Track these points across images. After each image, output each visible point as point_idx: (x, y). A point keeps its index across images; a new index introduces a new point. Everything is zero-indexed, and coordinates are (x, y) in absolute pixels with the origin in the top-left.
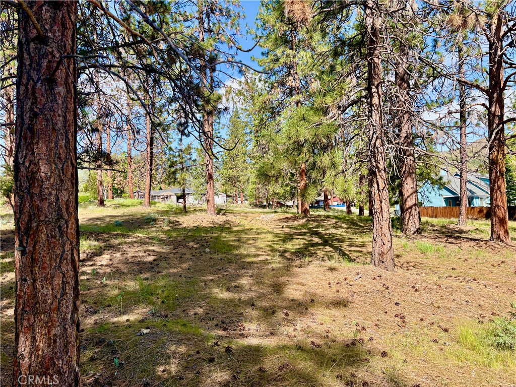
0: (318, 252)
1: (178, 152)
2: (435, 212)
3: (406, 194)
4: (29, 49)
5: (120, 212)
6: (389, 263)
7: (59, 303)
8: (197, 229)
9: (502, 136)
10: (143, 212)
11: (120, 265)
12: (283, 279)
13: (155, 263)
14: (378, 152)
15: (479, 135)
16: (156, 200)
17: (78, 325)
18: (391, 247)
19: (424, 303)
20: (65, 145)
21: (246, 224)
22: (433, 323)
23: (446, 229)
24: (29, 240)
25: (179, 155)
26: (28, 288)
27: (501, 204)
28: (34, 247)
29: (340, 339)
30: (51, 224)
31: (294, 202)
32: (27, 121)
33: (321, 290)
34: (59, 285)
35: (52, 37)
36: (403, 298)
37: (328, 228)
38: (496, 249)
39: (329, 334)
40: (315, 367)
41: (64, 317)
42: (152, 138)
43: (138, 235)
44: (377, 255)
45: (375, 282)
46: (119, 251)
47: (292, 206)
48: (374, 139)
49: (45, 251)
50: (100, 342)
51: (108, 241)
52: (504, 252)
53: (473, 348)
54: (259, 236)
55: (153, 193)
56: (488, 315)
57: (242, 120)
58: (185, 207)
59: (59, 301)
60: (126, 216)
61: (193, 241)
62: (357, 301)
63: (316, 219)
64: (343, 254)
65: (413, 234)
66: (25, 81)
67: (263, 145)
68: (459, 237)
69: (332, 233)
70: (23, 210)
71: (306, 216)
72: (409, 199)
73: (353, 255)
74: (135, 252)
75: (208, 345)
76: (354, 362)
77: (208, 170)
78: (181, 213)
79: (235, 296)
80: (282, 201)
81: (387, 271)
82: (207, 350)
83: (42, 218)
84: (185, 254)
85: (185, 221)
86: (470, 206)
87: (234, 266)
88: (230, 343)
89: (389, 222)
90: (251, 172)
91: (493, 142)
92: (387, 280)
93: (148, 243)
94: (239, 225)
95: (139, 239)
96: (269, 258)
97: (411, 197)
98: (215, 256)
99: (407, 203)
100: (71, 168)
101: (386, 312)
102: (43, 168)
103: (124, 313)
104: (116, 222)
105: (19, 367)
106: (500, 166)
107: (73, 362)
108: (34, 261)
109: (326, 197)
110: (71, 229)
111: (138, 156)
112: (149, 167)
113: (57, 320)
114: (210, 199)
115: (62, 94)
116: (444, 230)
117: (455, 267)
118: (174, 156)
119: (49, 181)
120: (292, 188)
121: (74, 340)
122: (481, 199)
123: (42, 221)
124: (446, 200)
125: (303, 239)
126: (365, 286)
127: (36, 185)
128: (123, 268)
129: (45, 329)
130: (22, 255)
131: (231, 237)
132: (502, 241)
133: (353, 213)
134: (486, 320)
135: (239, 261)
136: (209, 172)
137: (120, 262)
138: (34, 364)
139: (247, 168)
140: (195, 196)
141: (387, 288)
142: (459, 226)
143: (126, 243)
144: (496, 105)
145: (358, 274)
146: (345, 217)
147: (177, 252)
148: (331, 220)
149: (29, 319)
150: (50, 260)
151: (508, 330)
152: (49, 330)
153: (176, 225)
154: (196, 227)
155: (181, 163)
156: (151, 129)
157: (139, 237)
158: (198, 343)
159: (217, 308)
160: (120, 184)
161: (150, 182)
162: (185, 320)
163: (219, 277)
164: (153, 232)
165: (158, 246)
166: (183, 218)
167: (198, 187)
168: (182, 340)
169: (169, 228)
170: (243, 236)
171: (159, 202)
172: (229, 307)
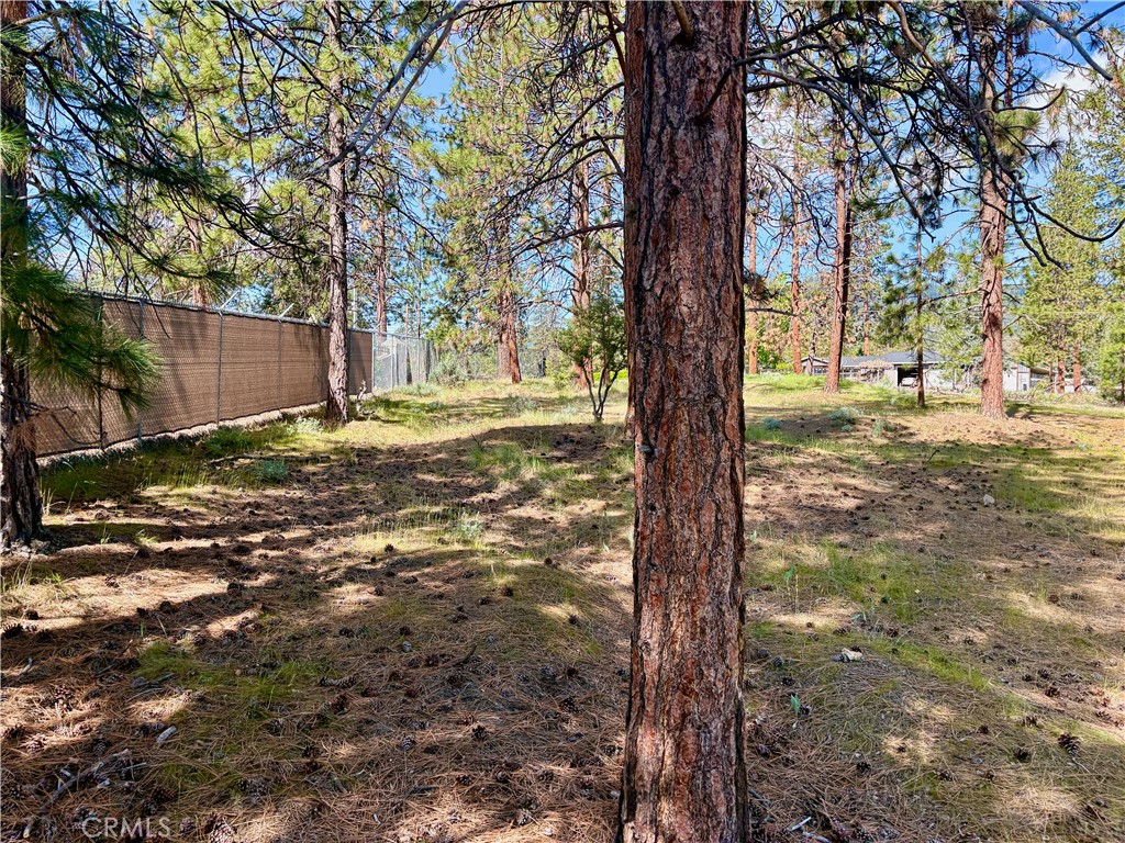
1: (912, 265)
4: (665, 63)
5: (774, 400)
7: (711, 560)
8: (955, 447)
10: (824, 402)
11: (784, 511)
13: (861, 513)
16: (851, 378)
17: (742, 610)
20: (724, 249)
21: (1096, 444)
24: (660, 434)
25: (915, 273)
26: (657, 523)
28: (668, 447)
30: (697, 405)
32: (659, 207)
34: (710, 524)
35: (706, 30)
41: (719, 588)
42: (848, 238)
43: (818, 450)
46: (779, 480)
49: (686, 456)
51: (755, 457)
55: (844, 365)
57: (1089, 173)
58: (921, 394)
59: (710, 555)
60: (787, 409)
61: (947, 475)
66: (656, 128)
70: (649, 377)
74: (815, 485)
75: (1009, 720)
77: (989, 305)
78: (913, 407)
79: (1073, 618)
82: (1009, 731)
83: (682, 393)
84: (931, 503)
85: (924, 428)
87: (1065, 545)
88: (1069, 726)
90: (1111, 310)
93: (841, 470)
94: (1072, 446)
95: (819, 458)
98: (1010, 516)
100: (733, 295)
102: (687, 297)
103: (803, 610)
104: (769, 420)
105: (642, 665)
107: (733, 679)
108: (667, 473)
110: (731, 418)
111: (811, 280)
112: (839, 303)
113: (707, 591)
114: (991, 377)
115: (722, 146)
118: (901, 277)
119: (696, 321)
121: (736, 637)
123: (682, 399)
127: (673, 330)
128: (790, 516)
129: (686, 604)
130: (647, 461)
131: (1053, 475)
135: (1082, 536)
136: (991, 309)
137: (784, 503)
138: (668, 667)
139: (1097, 299)
140: (944, 371)
143: (793, 465)
147: (910, 496)
149: (659, 581)
150: (696, 475)
152: (692, 607)
153: (901, 435)
154: (953, 442)
155: (917, 291)
156: (848, 218)
157: (819, 454)
158: (982, 708)
159: (1024, 638)
160: (775, 342)
161: (842, 338)
162: (943, 650)
163: (1024, 566)
164: (849, 446)
165: (865, 477)
166: (918, 421)
167: (956, 349)
168: (942, 692)
169: (885, 441)
170: (1088, 473)
171: (858, 383)
172: (1058, 642)
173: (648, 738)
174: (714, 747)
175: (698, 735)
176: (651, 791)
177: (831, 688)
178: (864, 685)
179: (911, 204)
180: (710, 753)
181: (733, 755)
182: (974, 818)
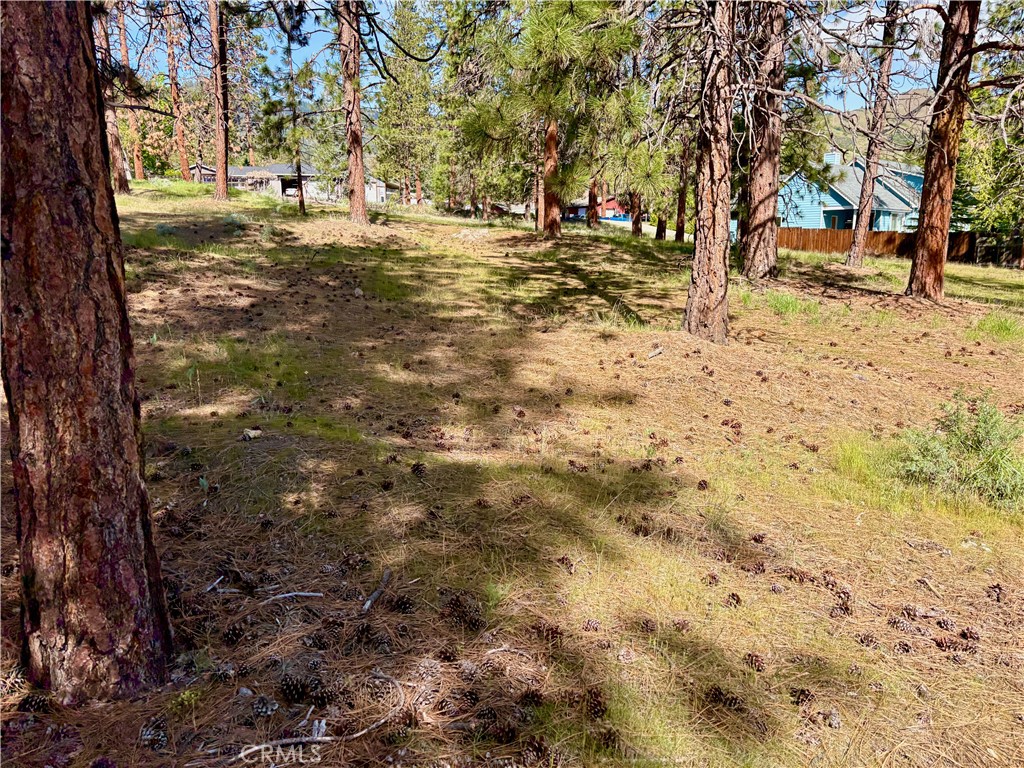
0: (578, 305)
1: (285, 79)
2: (802, 239)
3: (758, 196)
5: (165, 206)
6: (716, 328)
7: (95, 360)
8: (332, 249)
9: (963, 81)
10: (215, 209)
11: (182, 313)
12: (513, 352)
13: (254, 310)
14: (719, 99)
15: (916, 79)
16: (239, 187)
17: (136, 405)
18: (724, 297)
19: (775, 402)
21: (432, 245)
22: (791, 437)
23: (823, 271)
24: (14, 226)
25: (287, 87)
26: (25, 327)
27: (939, 224)
28: (27, 242)
29: (622, 458)
30: (56, 193)
31: (527, 206)
33: (584, 374)
34: (89, 322)
36: (739, 393)
37: (596, 260)
38: (915, 311)
39: (601, 450)
40: (578, 502)
41: (108, 387)
42: (222, 43)
43: (212, 255)
44: (695, 312)
45: (687, 361)
46: (176, 285)
47: (524, 215)
48: (714, 68)
49: (51, 251)
50: (167, 449)
51: (149, 263)
52: (929, 316)
53: (862, 479)
54: (461, 272)
55: (232, 173)
56: (890, 427)
57: (421, 15)
58: (302, 203)
59: (93, 355)
60: (179, 216)
61: (326, 274)
62: (652, 395)
63: (574, 243)
64: (626, 312)
65: (762, 278)
67: (470, 73)
68: (846, 286)
69: (605, 272)
71: (552, 236)
72: (761, 208)
73: (645, 313)
74: (211, 287)
75: (378, 461)
76: (649, 496)
77: (351, 123)
78: (296, 215)
79: (420, 378)
80: (502, 204)
81: (712, 344)
82: (378, 470)
83: (37, 178)
84: (314, 297)
85: (306, 233)
86: (871, 229)
87: (414, 324)
88: (419, 457)
89: (726, 248)
90: (439, 136)
91: (944, 93)
92: (710, 358)
93: (235, 273)
94: (417, 247)
95: (213, 262)
96: (482, 313)
97: (766, 202)
98: (375, 304)
99: (758, 215)
100: (85, 70)
101: (706, 417)
102: (25, 65)
103: (206, 402)
104: (161, 226)
105: (28, 477)
106: (949, 144)
107: (134, 472)
108: (30, 271)
109: (593, 198)
110: (100, 210)
111: (190, 83)
112: (221, 111)
113: (93, 391)
114: (356, 188)
116: (818, 273)
117: (835, 341)
118: (276, 89)
119: (42, 95)
120: (526, 175)
121: (132, 433)
122: (895, 215)
123: (36, 187)
124: (829, 215)
125: (548, 280)
126: (669, 369)
127: (14, 102)
128: (189, 317)
129: (72, 407)
131: (404, 270)
132: (927, 296)
133: (645, 235)
134: (886, 434)
135: (424, 316)
136: (353, 127)
137: (181, 306)
138: (58, 474)
139: (429, 127)
140: (320, 183)
141: (711, 374)
142: (847, 267)
143: (188, 269)
144: (963, 13)
145: (656, 346)
146: (630, 241)
147: (297, 292)
148: (602, 245)
149: (36, 389)
150: (66, 271)
151: (929, 451)
152: (79, 410)
153: (287, 240)
154: (330, 245)
155: (291, 105)
156: (221, 22)
157: (213, 258)
158: (358, 456)
159: (387, 398)
160: (159, 146)
161: (226, 146)
162: (328, 417)
163: (386, 343)
164: (241, 250)
165: (257, 278)
166: (300, 227)
167: (327, 162)
168: (327, 451)
169: (273, 245)
170: (428, 268)
171: (246, 192)
172: (410, 397)
173: (45, 547)
174: (120, 539)
175: (101, 532)
176: (55, 597)
177: (237, 464)
178: (265, 457)
179: (278, 15)
180: (115, 547)
181: (141, 542)
182: (354, 541)
